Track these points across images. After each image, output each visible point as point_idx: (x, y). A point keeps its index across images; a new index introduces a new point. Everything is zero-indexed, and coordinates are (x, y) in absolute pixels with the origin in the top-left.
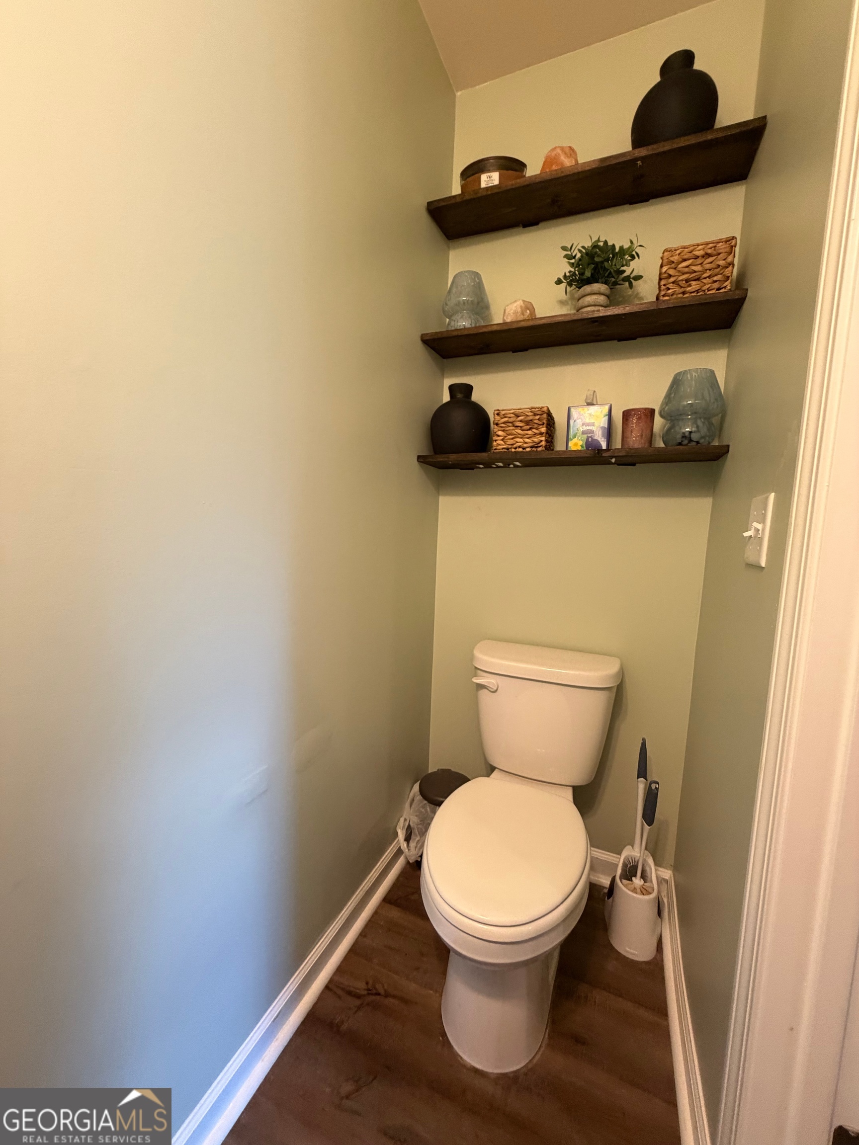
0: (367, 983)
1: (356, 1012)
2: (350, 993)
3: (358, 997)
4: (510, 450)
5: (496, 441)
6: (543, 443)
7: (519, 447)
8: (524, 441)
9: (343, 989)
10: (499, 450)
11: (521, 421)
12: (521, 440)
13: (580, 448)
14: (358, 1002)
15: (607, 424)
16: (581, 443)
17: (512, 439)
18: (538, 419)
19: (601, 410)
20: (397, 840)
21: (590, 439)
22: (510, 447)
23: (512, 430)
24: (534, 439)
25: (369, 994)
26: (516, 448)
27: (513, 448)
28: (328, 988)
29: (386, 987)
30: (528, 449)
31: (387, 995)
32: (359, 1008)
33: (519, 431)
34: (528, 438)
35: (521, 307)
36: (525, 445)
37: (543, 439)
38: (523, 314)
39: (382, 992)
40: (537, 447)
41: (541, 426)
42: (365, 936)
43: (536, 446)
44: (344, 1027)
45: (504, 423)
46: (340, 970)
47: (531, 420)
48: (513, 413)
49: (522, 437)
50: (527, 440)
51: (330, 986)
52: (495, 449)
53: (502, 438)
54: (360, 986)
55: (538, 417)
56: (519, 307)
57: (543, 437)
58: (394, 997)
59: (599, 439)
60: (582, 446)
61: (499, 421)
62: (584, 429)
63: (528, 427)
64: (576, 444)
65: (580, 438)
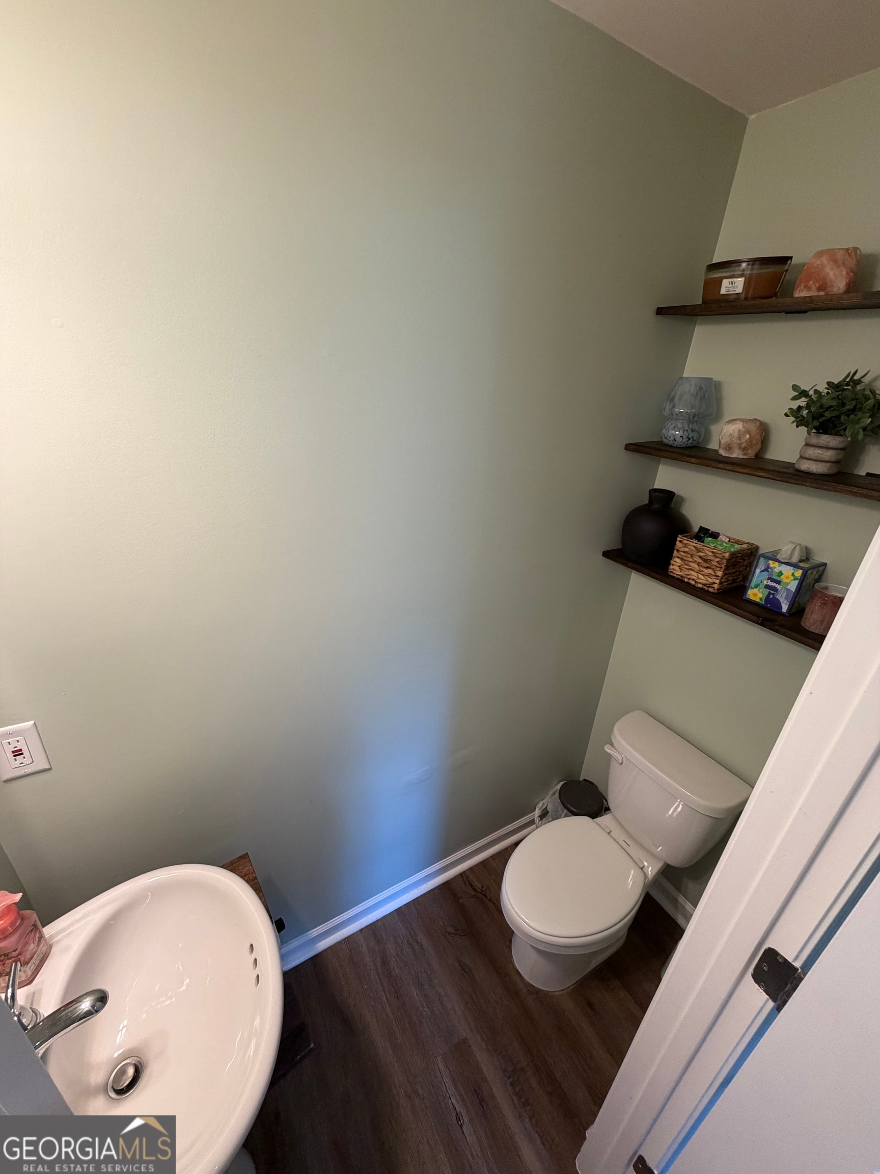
0: (483, 887)
1: (470, 897)
2: (471, 885)
3: (475, 890)
4: (684, 578)
5: (673, 565)
6: (716, 586)
7: (693, 579)
8: (698, 575)
9: (469, 881)
10: (674, 574)
11: (700, 557)
12: (695, 574)
13: (758, 600)
14: (473, 893)
15: (795, 588)
16: (760, 595)
17: (688, 569)
18: (717, 562)
19: (793, 571)
20: (534, 813)
21: (772, 596)
22: (684, 576)
23: (690, 562)
24: (708, 579)
25: (481, 893)
26: (689, 579)
27: (687, 578)
28: (462, 875)
29: (492, 896)
30: (700, 586)
31: (490, 900)
32: (473, 896)
33: (696, 566)
34: (703, 575)
35: (739, 431)
36: (698, 581)
37: (717, 581)
38: (740, 438)
39: (489, 897)
40: (709, 587)
41: (719, 569)
42: (494, 859)
43: (710, 585)
44: (461, 901)
45: (684, 552)
46: (471, 869)
47: (710, 560)
48: (694, 547)
49: (698, 572)
50: (701, 576)
51: (463, 875)
52: (670, 572)
53: (679, 565)
54: (478, 885)
55: (718, 560)
56: (736, 431)
57: (718, 579)
58: (494, 904)
59: (781, 600)
60: (761, 599)
61: (681, 548)
62: (768, 584)
63: (706, 565)
64: (755, 595)
65: (761, 590)
